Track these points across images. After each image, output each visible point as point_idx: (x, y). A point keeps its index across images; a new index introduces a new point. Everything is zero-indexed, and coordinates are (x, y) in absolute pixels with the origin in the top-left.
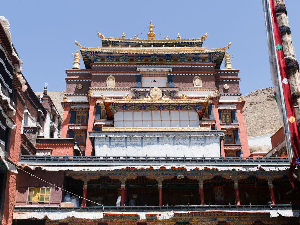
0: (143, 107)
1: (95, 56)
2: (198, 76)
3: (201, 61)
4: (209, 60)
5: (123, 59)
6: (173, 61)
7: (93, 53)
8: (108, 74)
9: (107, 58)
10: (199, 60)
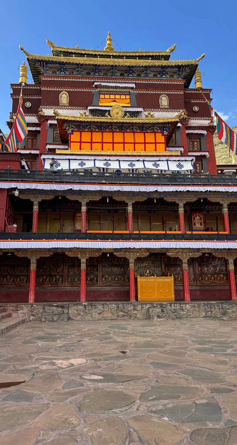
0: (102, 127)
1: (45, 67)
2: (165, 94)
3: (169, 77)
4: (178, 76)
5: (78, 73)
6: (136, 76)
7: (42, 63)
8: (61, 90)
9: (58, 71)
10: (166, 76)
